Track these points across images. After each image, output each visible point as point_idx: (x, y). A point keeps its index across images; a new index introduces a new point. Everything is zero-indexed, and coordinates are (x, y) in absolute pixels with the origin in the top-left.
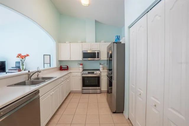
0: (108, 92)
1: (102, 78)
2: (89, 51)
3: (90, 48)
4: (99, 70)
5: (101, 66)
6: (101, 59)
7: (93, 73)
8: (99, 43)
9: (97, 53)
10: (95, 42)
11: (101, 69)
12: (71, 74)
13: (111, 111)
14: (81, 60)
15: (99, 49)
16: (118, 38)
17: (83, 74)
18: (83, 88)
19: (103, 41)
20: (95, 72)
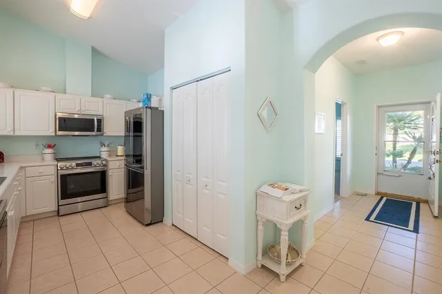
1: (110, 174)
2: (76, 116)
3: (78, 109)
4: (99, 157)
5: (104, 149)
6: (105, 135)
7: (90, 164)
8: (101, 99)
9: (96, 120)
10: (92, 96)
11: (104, 155)
12: (23, 171)
13: (142, 224)
14: (53, 134)
15: (100, 113)
16: (149, 98)
17: (62, 169)
18: (62, 202)
19: (108, 96)
20: (95, 162)
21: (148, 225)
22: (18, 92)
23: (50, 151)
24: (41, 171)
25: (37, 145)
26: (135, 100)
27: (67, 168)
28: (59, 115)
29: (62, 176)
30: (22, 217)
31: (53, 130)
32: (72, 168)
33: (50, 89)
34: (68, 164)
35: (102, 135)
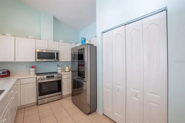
0: (72, 95)
1: (63, 82)
2: (44, 51)
3: (46, 47)
4: (56, 73)
5: (59, 68)
6: (60, 61)
7: (53, 77)
8: (58, 43)
9: (55, 53)
10: (53, 41)
11: (59, 72)
12: (19, 81)
13: (85, 113)
14: (35, 61)
15: (57, 49)
16: (84, 40)
17: (39, 80)
18: (39, 98)
19: (61, 41)
20: (55, 75)
21: (88, 114)
22: (17, 39)
23: (33, 69)
24: (28, 81)
25: (27, 67)
26: (74, 43)
27: (42, 79)
28: (37, 51)
29: (39, 83)
30: (18, 107)
31: (35, 59)
32: (44, 79)
33: (33, 37)
34: (42, 77)
35: (59, 61)
